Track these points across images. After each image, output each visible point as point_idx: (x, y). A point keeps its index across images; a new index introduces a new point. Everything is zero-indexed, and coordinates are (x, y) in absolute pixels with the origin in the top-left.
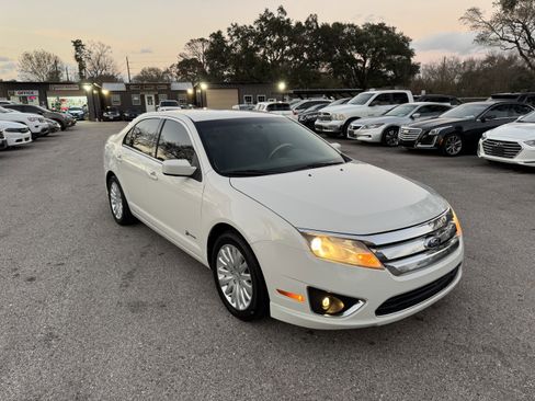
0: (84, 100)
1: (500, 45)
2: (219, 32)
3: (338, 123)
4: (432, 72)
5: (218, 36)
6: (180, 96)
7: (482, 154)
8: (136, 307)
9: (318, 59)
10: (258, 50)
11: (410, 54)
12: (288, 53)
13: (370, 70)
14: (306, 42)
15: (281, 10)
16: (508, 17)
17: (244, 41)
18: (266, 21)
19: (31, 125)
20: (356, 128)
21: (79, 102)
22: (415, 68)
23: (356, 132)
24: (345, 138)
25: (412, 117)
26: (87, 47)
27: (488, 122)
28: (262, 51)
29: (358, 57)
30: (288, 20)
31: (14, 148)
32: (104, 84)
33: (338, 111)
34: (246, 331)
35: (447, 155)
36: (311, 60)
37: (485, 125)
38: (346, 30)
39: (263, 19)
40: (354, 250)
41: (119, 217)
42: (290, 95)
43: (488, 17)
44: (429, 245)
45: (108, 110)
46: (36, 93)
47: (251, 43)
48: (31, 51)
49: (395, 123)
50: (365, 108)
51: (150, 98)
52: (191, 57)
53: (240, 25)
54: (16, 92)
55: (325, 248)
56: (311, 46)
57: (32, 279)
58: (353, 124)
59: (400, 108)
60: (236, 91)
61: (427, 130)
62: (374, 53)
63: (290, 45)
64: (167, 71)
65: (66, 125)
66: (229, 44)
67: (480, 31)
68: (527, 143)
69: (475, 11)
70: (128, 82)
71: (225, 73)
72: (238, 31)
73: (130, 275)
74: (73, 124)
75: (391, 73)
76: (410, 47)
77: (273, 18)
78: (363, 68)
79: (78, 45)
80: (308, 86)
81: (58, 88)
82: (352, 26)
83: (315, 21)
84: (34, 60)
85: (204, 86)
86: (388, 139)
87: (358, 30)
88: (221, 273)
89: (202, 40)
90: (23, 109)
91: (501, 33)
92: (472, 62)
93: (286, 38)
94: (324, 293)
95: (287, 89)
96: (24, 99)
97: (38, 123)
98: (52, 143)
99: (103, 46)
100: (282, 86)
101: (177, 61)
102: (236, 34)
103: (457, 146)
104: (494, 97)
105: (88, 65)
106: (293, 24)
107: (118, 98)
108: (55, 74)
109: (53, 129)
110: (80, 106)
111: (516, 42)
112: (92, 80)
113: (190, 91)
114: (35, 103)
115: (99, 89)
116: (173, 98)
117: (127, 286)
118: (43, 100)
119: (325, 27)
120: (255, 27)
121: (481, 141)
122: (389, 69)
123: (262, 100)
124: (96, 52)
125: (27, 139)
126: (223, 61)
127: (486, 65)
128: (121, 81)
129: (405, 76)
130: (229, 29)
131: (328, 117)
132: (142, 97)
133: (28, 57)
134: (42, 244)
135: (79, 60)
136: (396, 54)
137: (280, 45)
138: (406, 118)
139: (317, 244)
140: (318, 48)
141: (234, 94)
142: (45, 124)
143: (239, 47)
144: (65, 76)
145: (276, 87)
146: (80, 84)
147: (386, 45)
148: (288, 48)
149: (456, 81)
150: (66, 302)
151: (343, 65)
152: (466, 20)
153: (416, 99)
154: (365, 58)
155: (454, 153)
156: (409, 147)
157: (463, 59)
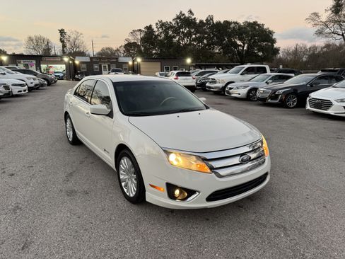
0: (64, 67)
1: (332, 37)
2: (150, 26)
3: (220, 85)
4: (288, 53)
5: (149, 28)
6: (124, 66)
7: (308, 107)
8: (71, 193)
9: (213, 44)
10: (174, 37)
11: (273, 41)
12: (194, 40)
13: (247, 51)
14: (206, 33)
15: (190, 12)
16: (337, 18)
17: (166, 32)
18: (181, 19)
19: (28, 82)
20: (231, 89)
21: (60, 68)
22: (277, 51)
23: (231, 91)
24: (224, 95)
25: (267, 82)
26: (68, 33)
27: (314, 86)
28: (177, 38)
29: (239, 43)
30: (195, 19)
31: (17, 96)
32: (77, 58)
33: (221, 77)
34: (133, 210)
35: (287, 107)
36: (209, 45)
37: (312, 89)
38: (232, 26)
39: (178, 17)
40: (195, 162)
41: (70, 140)
42: (194, 66)
43: (324, 19)
44: (242, 160)
45: (78, 74)
46: (34, 62)
47: (170, 33)
48: (33, 36)
49: (256, 86)
50: (238, 76)
51: (105, 67)
52: (133, 41)
53: (164, 21)
54: (22, 61)
55: (177, 160)
56: (209, 35)
57: (12, 175)
58: (229, 86)
59: (260, 76)
60: (159, 64)
61: (274, 91)
62: (250, 40)
63: (195, 34)
64: (118, 50)
65: (50, 83)
66: (157, 33)
67: (318, 27)
68: (337, 101)
69: (316, 14)
70: (92, 56)
71: (154, 52)
72: (162, 25)
73: (71, 174)
74: (55, 82)
75: (260, 54)
76: (274, 37)
77: (185, 17)
78: (243, 50)
79: (62, 32)
80: (205, 61)
81: (48, 59)
82: (236, 23)
83: (212, 20)
84: (35, 41)
85: (139, 60)
86: (251, 96)
87: (240, 26)
88: (122, 174)
89: (140, 30)
90: (24, 72)
91: (332, 29)
92: (315, 48)
93: (192, 30)
94: (176, 187)
95: (192, 63)
96: (26, 66)
97: (32, 81)
98: (41, 93)
99: (78, 33)
100: (189, 61)
101: (124, 43)
102: (161, 27)
103: (294, 102)
104: (322, 71)
105: (68, 45)
106: (198, 21)
107: (84, 66)
108: (47, 50)
109: (42, 85)
110: (61, 71)
111: (343, 35)
112: (70, 54)
113: (131, 63)
114: (33, 69)
115: (73, 61)
116: (119, 67)
117: (68, 181)
118: (38, 66)
119: (219, 24)
120: (173, 23)
121: (308, 99)
122: (259, 51)
123: (175, 69)
124: (73, 36)
125: (25, 91)
126: (152, 44)
127: (324, 50)
128: (89, 56)
129: (270, 55)
130: (157, 24)
131: (214, 81)
132: (100, 66)
133: (31, 39)
134: (22, 154)
135: (62, 41)
136: (264, 41)
137: (189, 34)
138: (263, 83)
139: (172, 157)
140: (213, 37)
141: (158, 65)
142: (37, 82)
143: (163, 35)
144: (53, 51)
145: (185, 61)
146: (61, 57)
147: (258, 35)
148: (194, 36)
149: (304, 59)
150: (30, 188)
151: (229, 48)
152: (310, 21)
153: (272, 71)
154: (244, 44)
155: (292, 106)
156: (263, 102)
157: (309, 45)
